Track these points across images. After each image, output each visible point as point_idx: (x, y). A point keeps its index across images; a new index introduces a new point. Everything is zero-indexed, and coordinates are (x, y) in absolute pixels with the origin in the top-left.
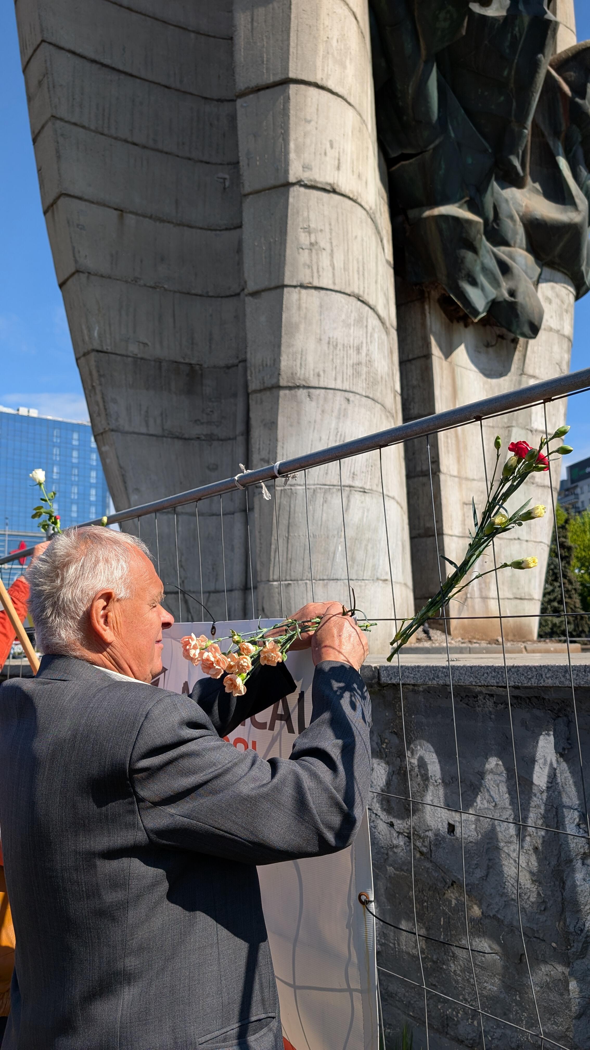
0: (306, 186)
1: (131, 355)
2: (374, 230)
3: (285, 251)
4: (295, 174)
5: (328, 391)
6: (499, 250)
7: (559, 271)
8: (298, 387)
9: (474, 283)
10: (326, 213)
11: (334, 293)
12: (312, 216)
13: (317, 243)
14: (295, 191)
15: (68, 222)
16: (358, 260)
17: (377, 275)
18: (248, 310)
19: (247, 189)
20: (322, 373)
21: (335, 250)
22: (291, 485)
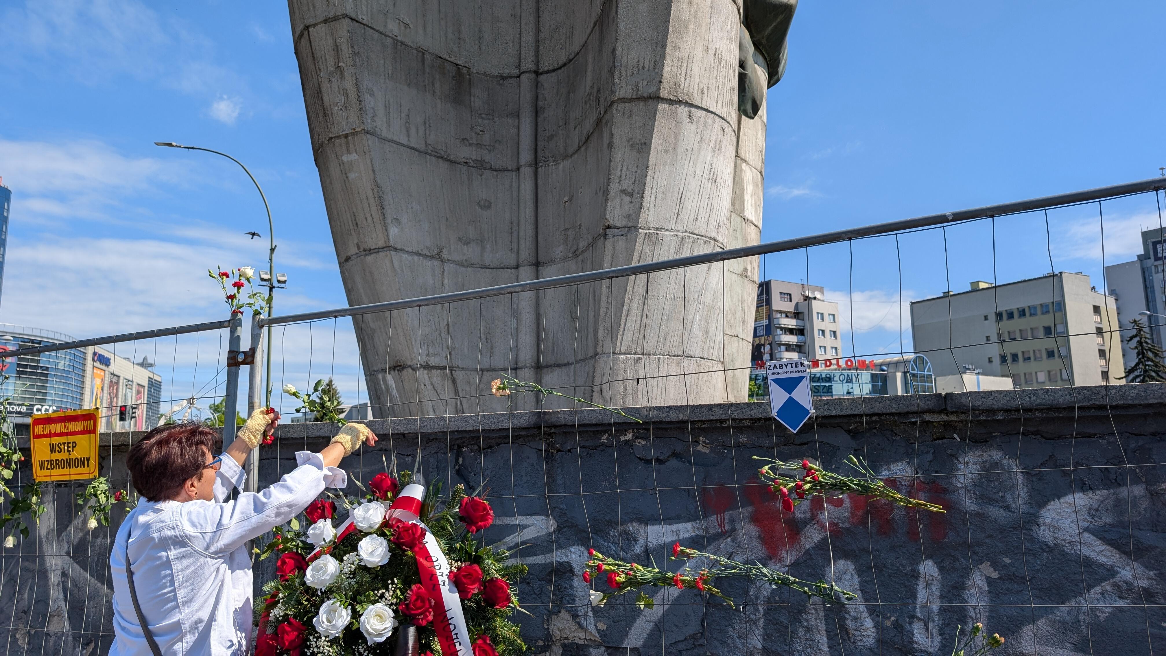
1: (391, 35)
5: (709, 114)
7: (762, 53)
8: (680, 102)
22: (657, 229)
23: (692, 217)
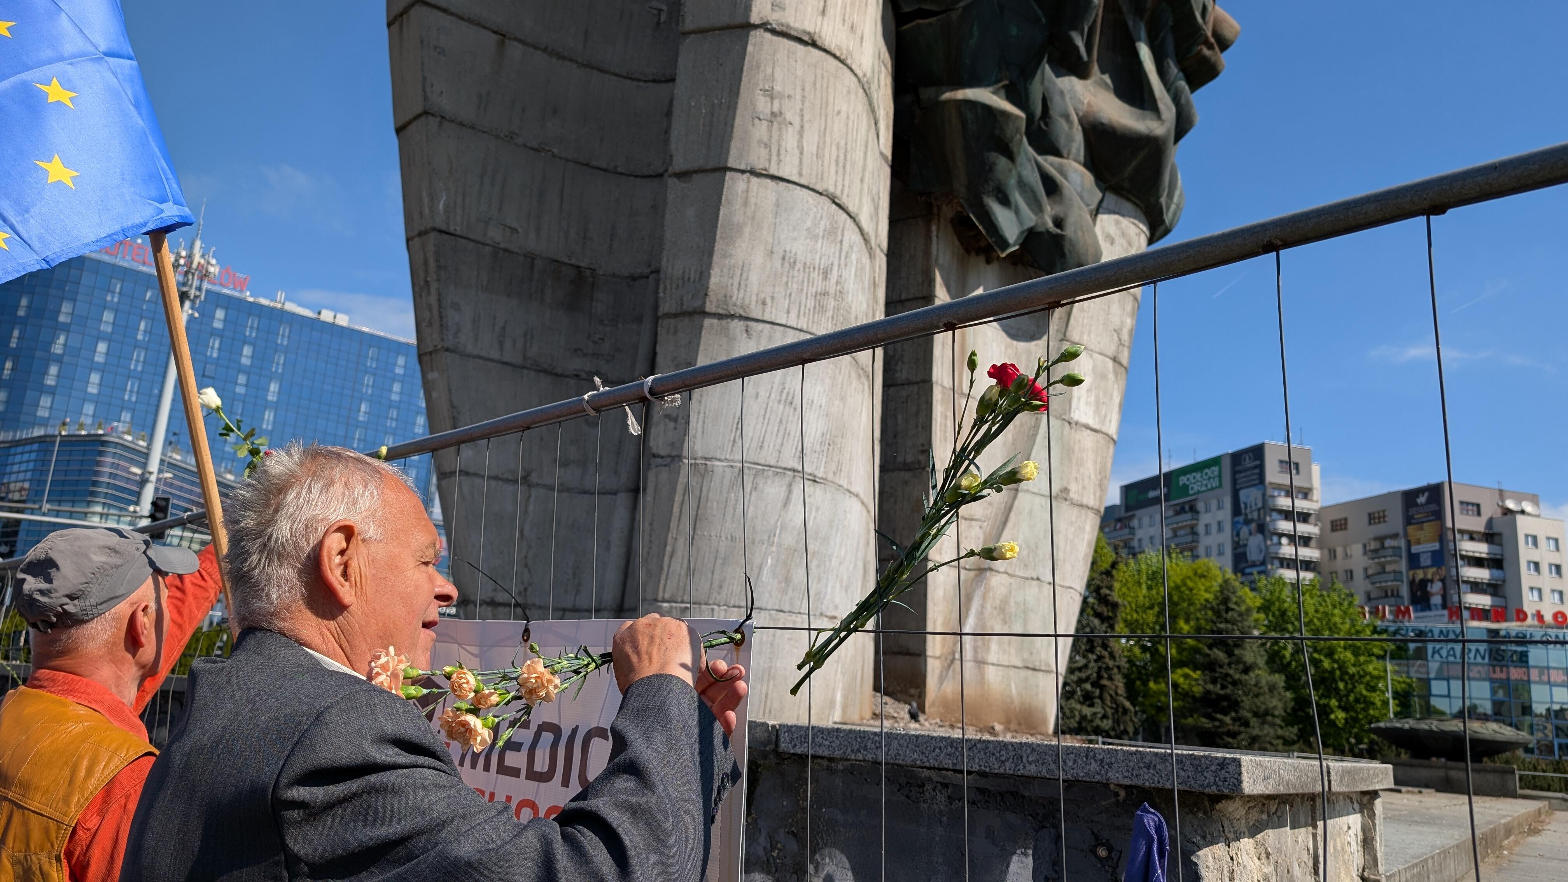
0: (774, 32)
1: (491, 243)
2: (867, 107)
3: (734, 119)
4: (760, 12)
5: (775, 327)
6: (1046, 160)
7: (1128, 199)
8: (732, 316)
9: (1005, 201)
10: (799, 73)
11: (798, 188)
12: (778, 75)
13: (781, 113)
14: (757, 38)
15: (422, 42)
16: (838, 144)
17: (864, 170)
18: (671, 197)
19: (689, 25)
20: (768, 301)
21: (806, 126)
22: (706, 459)
23: (754, 445)
